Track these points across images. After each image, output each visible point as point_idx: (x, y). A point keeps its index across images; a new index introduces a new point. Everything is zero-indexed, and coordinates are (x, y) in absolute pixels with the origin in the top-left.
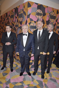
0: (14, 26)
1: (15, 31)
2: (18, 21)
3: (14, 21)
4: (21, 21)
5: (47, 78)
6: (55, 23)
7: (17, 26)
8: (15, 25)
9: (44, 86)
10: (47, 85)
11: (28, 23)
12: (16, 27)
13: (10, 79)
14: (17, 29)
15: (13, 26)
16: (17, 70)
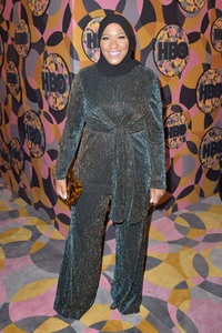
0: (10, 42)
1: (17, 65)
2: (24, 16)
3: (6, 16)
4: (40, 13)
5: (184, 282)
6: (207, 15)
7: (22, 38)
8: (11, 34)
9: (177, 324)
10: (190, 316)
11: (74, 23)
12: (17, 47)
13: (6, 306)
14: (22, 53)
15: (5, 40)
16: (38, 253)
